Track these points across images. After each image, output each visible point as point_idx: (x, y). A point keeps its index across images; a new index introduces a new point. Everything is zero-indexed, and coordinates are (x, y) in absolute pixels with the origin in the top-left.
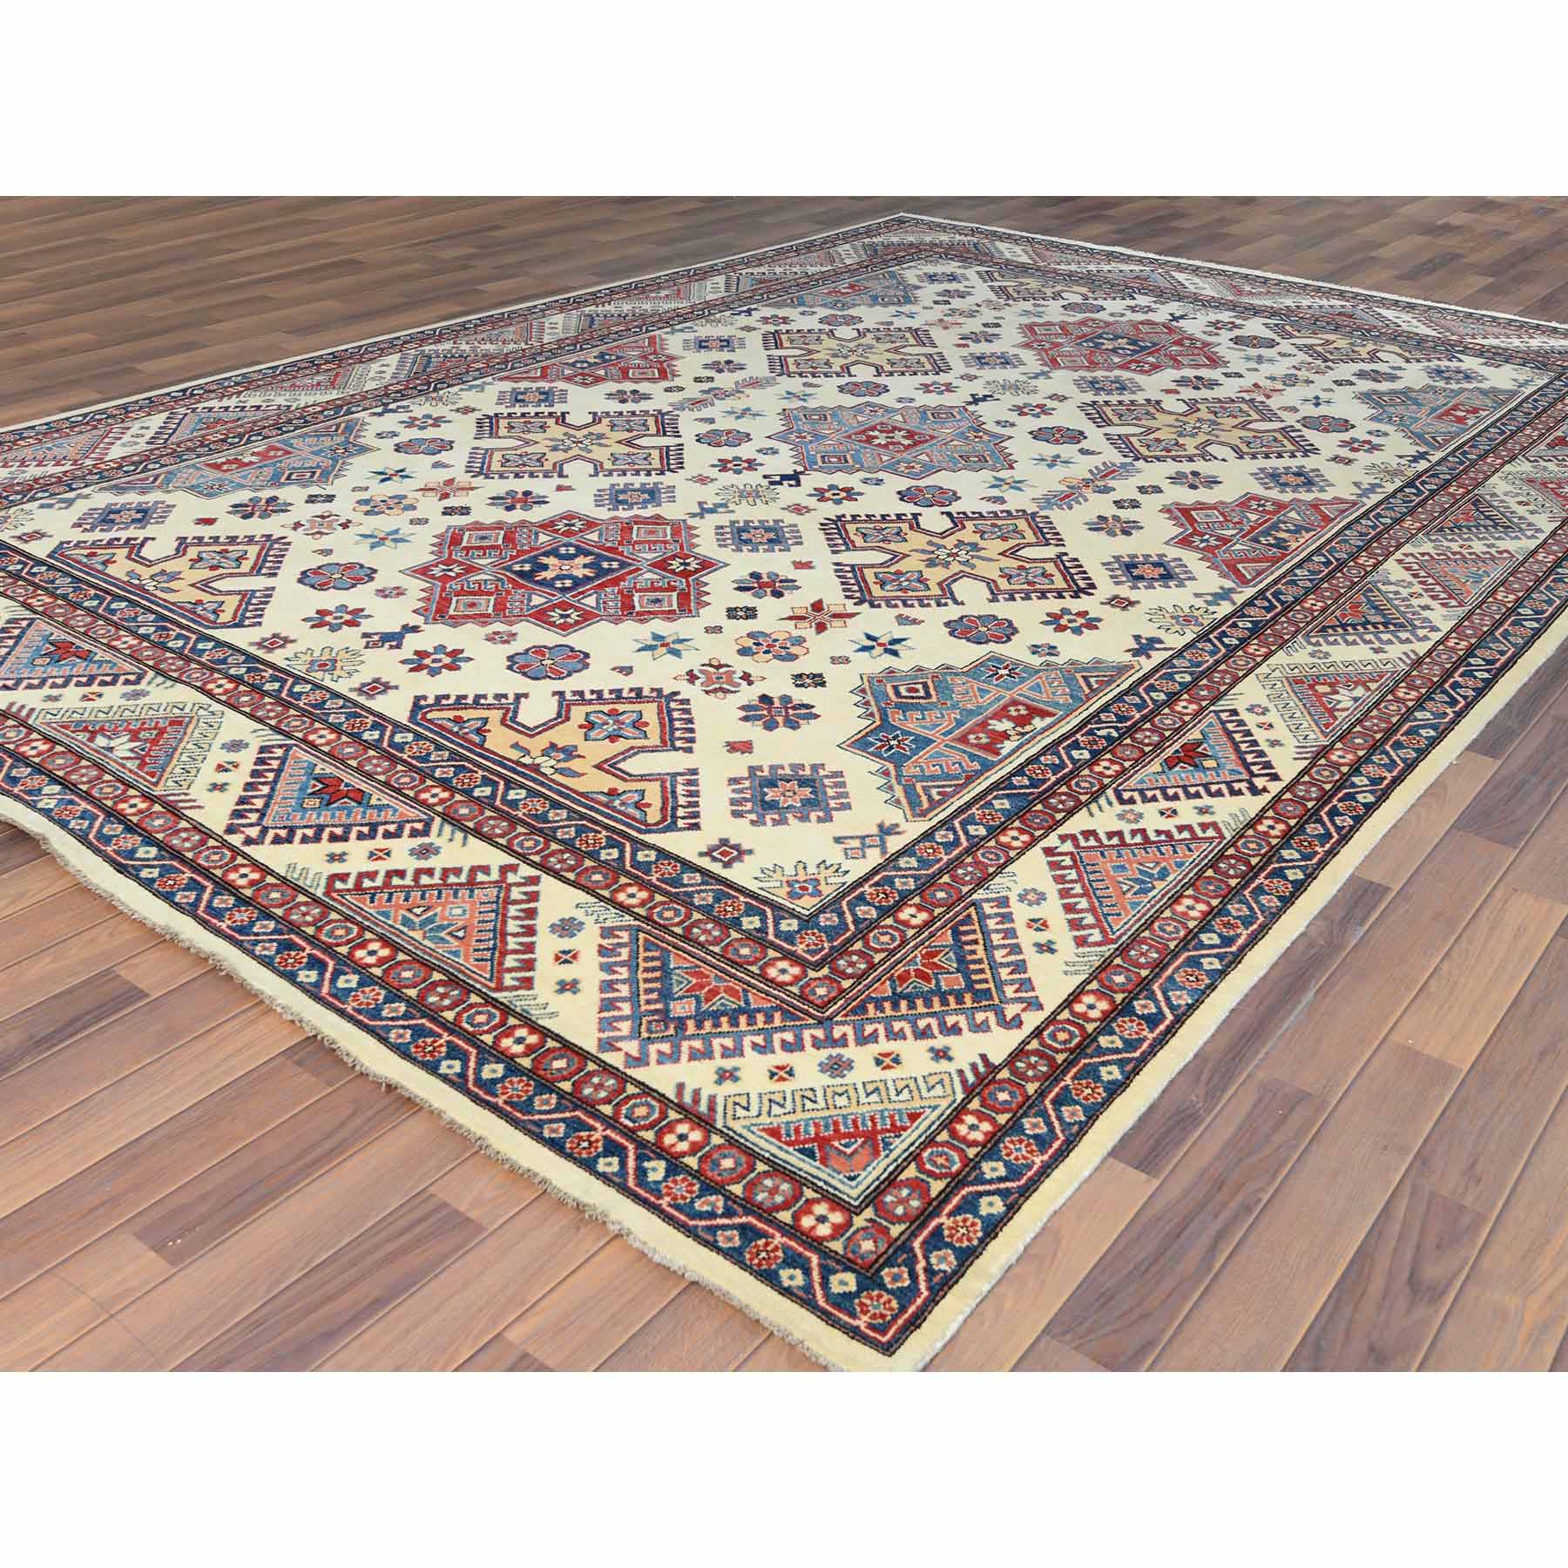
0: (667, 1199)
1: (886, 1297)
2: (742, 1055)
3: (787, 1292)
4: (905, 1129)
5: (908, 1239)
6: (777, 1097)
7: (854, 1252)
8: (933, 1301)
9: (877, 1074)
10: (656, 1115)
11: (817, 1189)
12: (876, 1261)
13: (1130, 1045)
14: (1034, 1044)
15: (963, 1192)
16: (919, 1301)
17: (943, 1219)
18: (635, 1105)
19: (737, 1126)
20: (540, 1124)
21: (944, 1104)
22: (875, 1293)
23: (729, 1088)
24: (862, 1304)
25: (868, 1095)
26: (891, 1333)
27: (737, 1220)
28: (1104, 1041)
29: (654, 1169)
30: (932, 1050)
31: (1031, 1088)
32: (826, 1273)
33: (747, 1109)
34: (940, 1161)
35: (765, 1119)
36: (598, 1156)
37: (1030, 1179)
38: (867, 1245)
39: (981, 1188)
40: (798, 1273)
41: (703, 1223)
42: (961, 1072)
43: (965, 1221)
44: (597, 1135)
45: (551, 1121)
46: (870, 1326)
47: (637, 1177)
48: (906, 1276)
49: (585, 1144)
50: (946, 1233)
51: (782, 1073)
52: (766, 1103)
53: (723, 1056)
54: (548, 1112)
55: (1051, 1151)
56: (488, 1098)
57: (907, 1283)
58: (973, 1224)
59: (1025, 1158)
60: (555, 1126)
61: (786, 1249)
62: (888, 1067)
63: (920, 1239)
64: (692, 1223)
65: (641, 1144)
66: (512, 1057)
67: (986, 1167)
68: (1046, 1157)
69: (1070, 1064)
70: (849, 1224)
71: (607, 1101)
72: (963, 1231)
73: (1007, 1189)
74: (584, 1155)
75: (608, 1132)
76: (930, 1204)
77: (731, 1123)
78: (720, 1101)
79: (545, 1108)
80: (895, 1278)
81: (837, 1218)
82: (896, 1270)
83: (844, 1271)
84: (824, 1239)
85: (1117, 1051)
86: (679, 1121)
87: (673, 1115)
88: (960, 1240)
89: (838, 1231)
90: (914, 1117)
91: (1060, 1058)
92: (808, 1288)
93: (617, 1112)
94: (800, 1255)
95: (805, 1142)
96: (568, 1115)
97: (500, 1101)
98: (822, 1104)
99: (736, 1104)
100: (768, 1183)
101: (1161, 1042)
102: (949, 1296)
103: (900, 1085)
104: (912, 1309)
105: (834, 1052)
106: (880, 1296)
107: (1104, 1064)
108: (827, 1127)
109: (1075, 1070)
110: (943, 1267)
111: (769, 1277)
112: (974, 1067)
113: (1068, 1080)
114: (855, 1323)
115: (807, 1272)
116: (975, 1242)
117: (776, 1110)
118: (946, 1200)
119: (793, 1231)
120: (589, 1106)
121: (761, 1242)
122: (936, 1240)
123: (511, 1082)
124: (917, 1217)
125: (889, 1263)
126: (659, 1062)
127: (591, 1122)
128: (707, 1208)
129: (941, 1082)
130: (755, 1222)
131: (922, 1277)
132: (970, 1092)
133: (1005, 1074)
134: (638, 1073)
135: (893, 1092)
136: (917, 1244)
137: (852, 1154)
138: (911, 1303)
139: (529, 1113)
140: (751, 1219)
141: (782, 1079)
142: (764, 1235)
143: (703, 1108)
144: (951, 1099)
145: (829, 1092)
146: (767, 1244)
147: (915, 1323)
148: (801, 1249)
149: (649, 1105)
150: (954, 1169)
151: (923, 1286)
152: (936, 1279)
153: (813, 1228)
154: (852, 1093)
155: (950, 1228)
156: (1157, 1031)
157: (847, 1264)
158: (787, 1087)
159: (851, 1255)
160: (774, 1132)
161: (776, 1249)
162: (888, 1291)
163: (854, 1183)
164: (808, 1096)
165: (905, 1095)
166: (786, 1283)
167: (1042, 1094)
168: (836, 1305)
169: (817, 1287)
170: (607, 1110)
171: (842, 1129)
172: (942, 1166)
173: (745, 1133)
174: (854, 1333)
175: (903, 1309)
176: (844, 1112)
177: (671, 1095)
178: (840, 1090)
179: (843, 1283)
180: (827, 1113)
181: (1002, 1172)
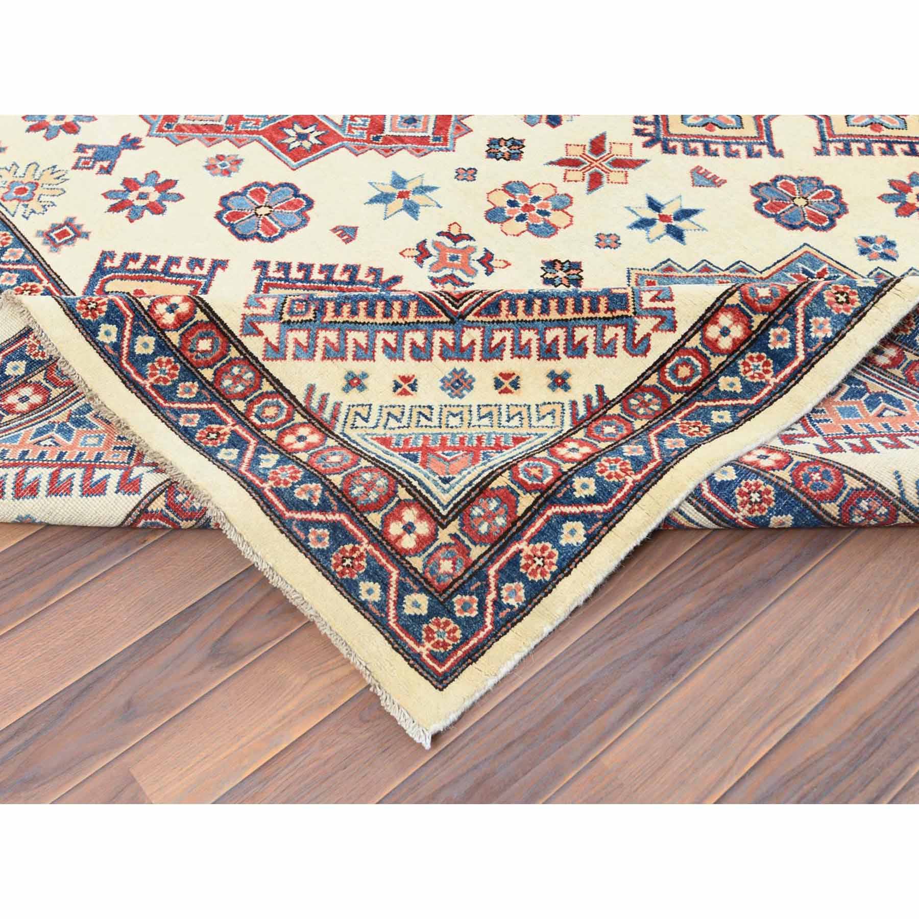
0: (271, 483)
1: (452, 625)
2: (373, 358)
3: (362, 607)
4: (507, 448)
5: (485, 565)
6: (396, 412)
7: (432, 572)
8: (495, 636)
9: (494, 397)
10: (283, 417)
11: (410, 489)
12: (451, 586)
13: (749, 389)
14: (653, 380)
15: (549, 513)
16: (482, 634)
17: (523, 545)
18: (266, 405)
19: (353, 434)
20: (178, 413)
21: (551, 432)
22: (444, 619)
23: (355, 396)
24: (429, 630)
25: (481, 418)
26: (448, 664)
27: (330, 517)
28: (724, 383)
29: (268, 460)
30: (552, 375)
31: (638, 424)
32: (403, 590)
33: (366, 420)
34: (534, 471)
35: (380, 431)
36: (221, 447)
37: (619, 502)
38: (446, 566)
39: (567, 509)
40: (377, 587)
41: (299, 516)
42: (574, 404)
43: (544, 549)
44: (226, 429)
45: (189, 411)
46: (432, 655)
47: (249, 464)
48: (475, 606)
49: (213, 436)
50: (523, 562)
51: (405, 386)
52: (385, 416)
53: (356, 357)
54: (188, 401)
55: (644, 472)
56: (138, 379)
57: (474, 614)
58: (551, 556)
59: (618, 476)
60: (191, 416)
61: (371, 558)
62: (506, 391)
63: (497, 566)
64: (288, 514)
65: (264, 440)
66: (163, 329)
67: (578, 482)
68: (639, 477)
69: (682, 404)
70: (434, 537)
71: (242, 396)
72: (539, 562)
73: (592, 513)
74: (210, 445)
75: (237, 427)
76: (514, 524)
77: (348, 431)
78: (343, 409)
79: (187, 396)
80: (466, 607)
81: (423, 528)
82: (467, 598)
83: (420, 591)
84: (407, 552)
85: (733, 396)
86: (302, 424)
87: (298, 418)
88: (534, 573)
89: (424, 543)
90: (517, 440)
91: (675, 398)
92: (382, 605)
93: (249, 409)
94: (382, 567)
95: (412, 449)
96: (205, 406)
97: (147, 384)
98: (435, 422)
99: (357, 414)
100: (367, 476)
101: (782, 389)
102: (510, 633)
103: (513, 411)
104: (474, 641)
105: (459, 365)
106: (447, 624)
107: (717, 408)
108: (435, 441)
109: (686, 411)
110: (512, 602)
111: (348, 589)
112: (588, 399)
113: (677, 419)
114: (418, 649)
115: (385, 588)
116: (548, 577)
117: (393, 423)
118: (529, 522)
119: (380, 538)
120: (224, 399)
121: (349, 547)
122: (511, 571)
123: (160, 363)
124: (501, 538)
125: (461, 590)
126: (296, 357)
127: (223, 415)
128: (305, 497)
129: (552, 413)
130: (347, 522)
131: (490, 610)
132: (577, 424)
133: (616, 410)
134: (274, 367)
135: (504, 418)
136: (492, 572)
137: (452, 460)
138: (474, 634)
139: (172, 401)
140: (342, 517)
141: (405, 393)
142: (353, 540)
143: (327, 415)
144: (559, 429)
145: (445, 410)
146: (354, 550)
147: (472, 656)
148: (384, 561)
149: (279, 406)
150: (546, 481)
151: (488, 620)
152: (503, 614)
153: (399, 537)
154: (466, 416)
155: (529, 557)
156: (781, 376)
157: (424, 584)
158: (407, 401)
159: (429, 575)
160: (385, 441)
161: (361, 557)
162: (457, 621)
163: (447, 486)
164: (425, 412)
165: (515, 422)
166: (364, 597)
167: (647, 429)
168: (405, 628)
169: (391, 605)
170: (241, 405)
171: (449, 443)
172: (536, 477)
173: (359, 440)
174: (414, 660)
175: (465, 640)
176: (455, 431)
177: (301, 399)
178: (455, 411)
179: (416, 605)
180: (438, 430)
181: (592, 491)
